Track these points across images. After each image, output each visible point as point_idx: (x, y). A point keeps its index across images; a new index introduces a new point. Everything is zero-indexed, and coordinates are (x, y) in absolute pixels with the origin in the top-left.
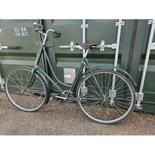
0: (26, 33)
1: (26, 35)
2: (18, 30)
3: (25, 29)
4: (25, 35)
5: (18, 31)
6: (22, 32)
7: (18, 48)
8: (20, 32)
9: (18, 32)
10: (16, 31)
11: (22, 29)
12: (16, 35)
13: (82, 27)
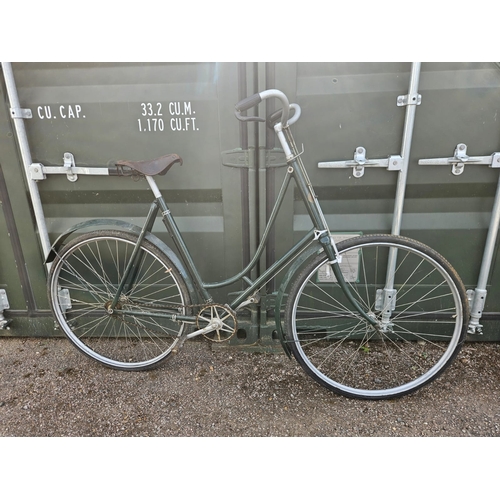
0: (190, 122)
1: (190, 126)
2: (155, 109)
3: (188, 107)
4: (184, 126)
5: (155, 111)
6: (175, 116)
9: (158, 118)
10: (149, 111)
11: (173, 107)
12: (145, 125)
13: (404, 101)
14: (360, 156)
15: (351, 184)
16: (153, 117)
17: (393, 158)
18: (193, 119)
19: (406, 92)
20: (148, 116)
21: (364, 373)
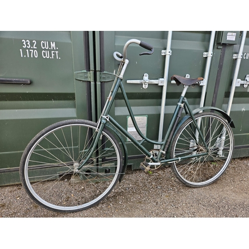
0: (55, 53)
1: (55, 56)
2: (32, 44)
3: (53, 45)
4: (51, 56)
6: (45, 50)
7: (30, 84)
8: (39, 49)
9: (34, 49)
10: (27, 45)
11: (43, 44)
12: (25, 53)
13: (164, 53)
14: (146, 78)
15: (142, 92)
16: (30, 49)
17: (161, 79)
18: (57, 52)
19: (165, 49)
20: (27, 48)
21: (152, 185)
